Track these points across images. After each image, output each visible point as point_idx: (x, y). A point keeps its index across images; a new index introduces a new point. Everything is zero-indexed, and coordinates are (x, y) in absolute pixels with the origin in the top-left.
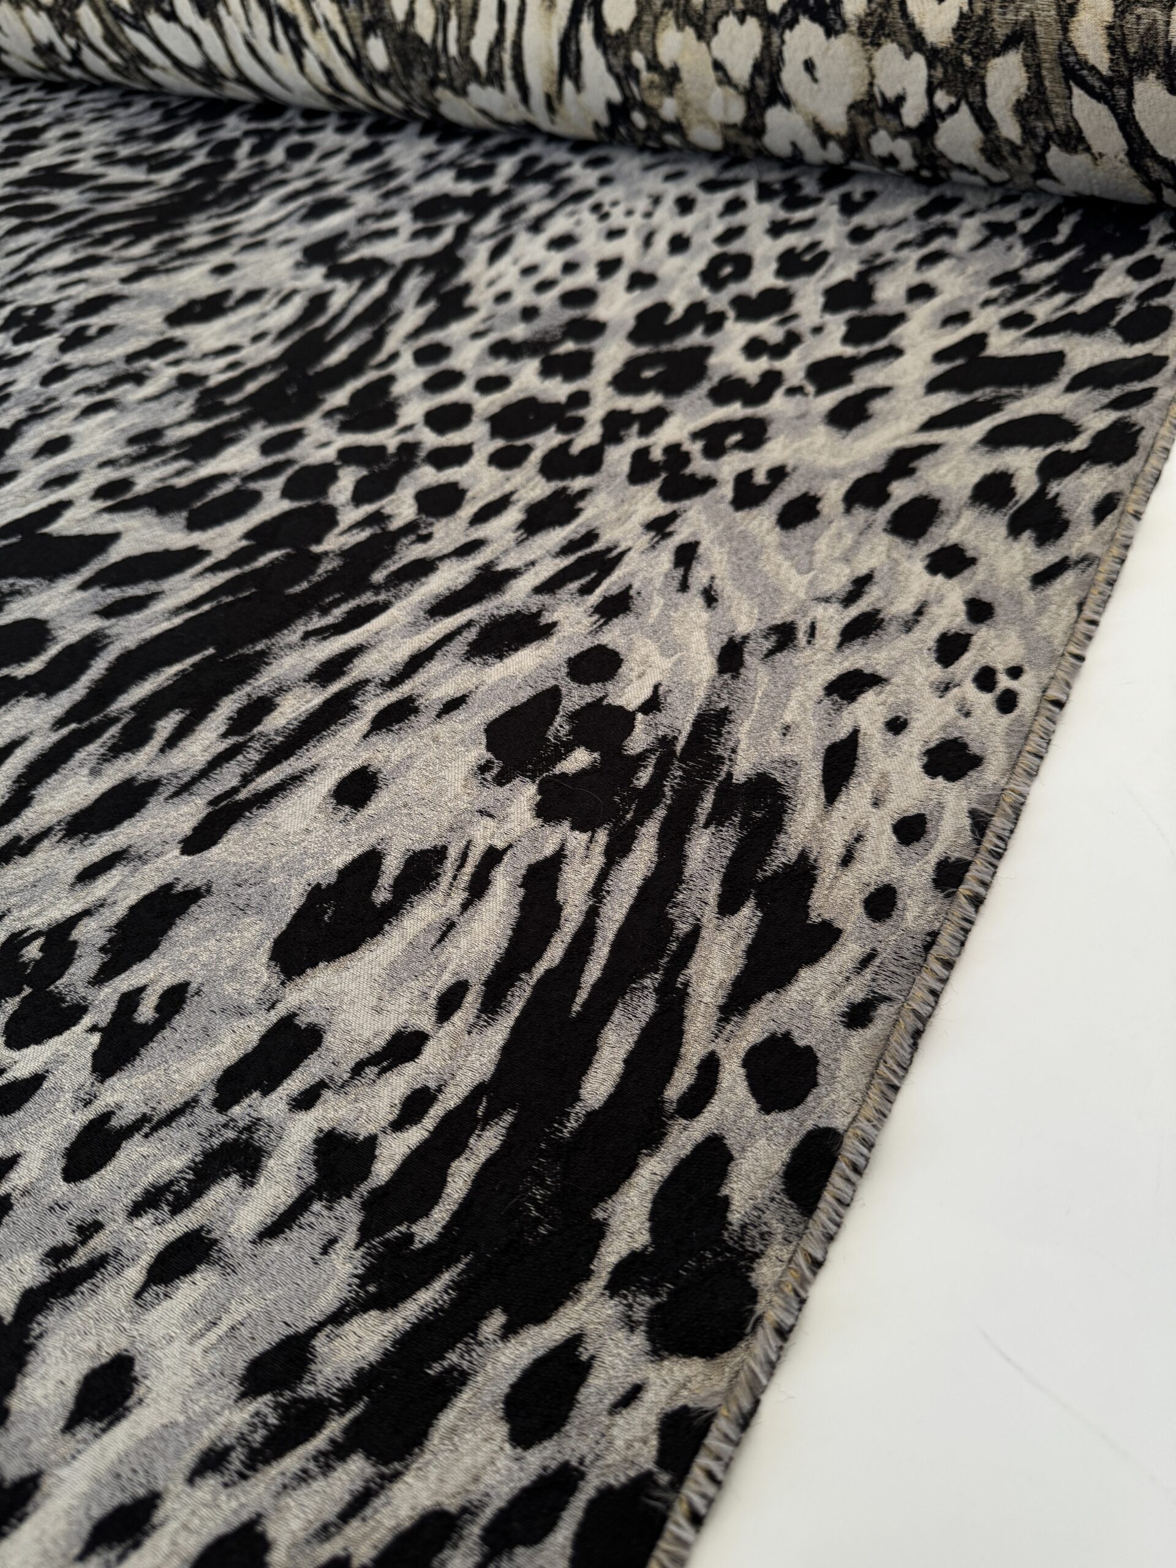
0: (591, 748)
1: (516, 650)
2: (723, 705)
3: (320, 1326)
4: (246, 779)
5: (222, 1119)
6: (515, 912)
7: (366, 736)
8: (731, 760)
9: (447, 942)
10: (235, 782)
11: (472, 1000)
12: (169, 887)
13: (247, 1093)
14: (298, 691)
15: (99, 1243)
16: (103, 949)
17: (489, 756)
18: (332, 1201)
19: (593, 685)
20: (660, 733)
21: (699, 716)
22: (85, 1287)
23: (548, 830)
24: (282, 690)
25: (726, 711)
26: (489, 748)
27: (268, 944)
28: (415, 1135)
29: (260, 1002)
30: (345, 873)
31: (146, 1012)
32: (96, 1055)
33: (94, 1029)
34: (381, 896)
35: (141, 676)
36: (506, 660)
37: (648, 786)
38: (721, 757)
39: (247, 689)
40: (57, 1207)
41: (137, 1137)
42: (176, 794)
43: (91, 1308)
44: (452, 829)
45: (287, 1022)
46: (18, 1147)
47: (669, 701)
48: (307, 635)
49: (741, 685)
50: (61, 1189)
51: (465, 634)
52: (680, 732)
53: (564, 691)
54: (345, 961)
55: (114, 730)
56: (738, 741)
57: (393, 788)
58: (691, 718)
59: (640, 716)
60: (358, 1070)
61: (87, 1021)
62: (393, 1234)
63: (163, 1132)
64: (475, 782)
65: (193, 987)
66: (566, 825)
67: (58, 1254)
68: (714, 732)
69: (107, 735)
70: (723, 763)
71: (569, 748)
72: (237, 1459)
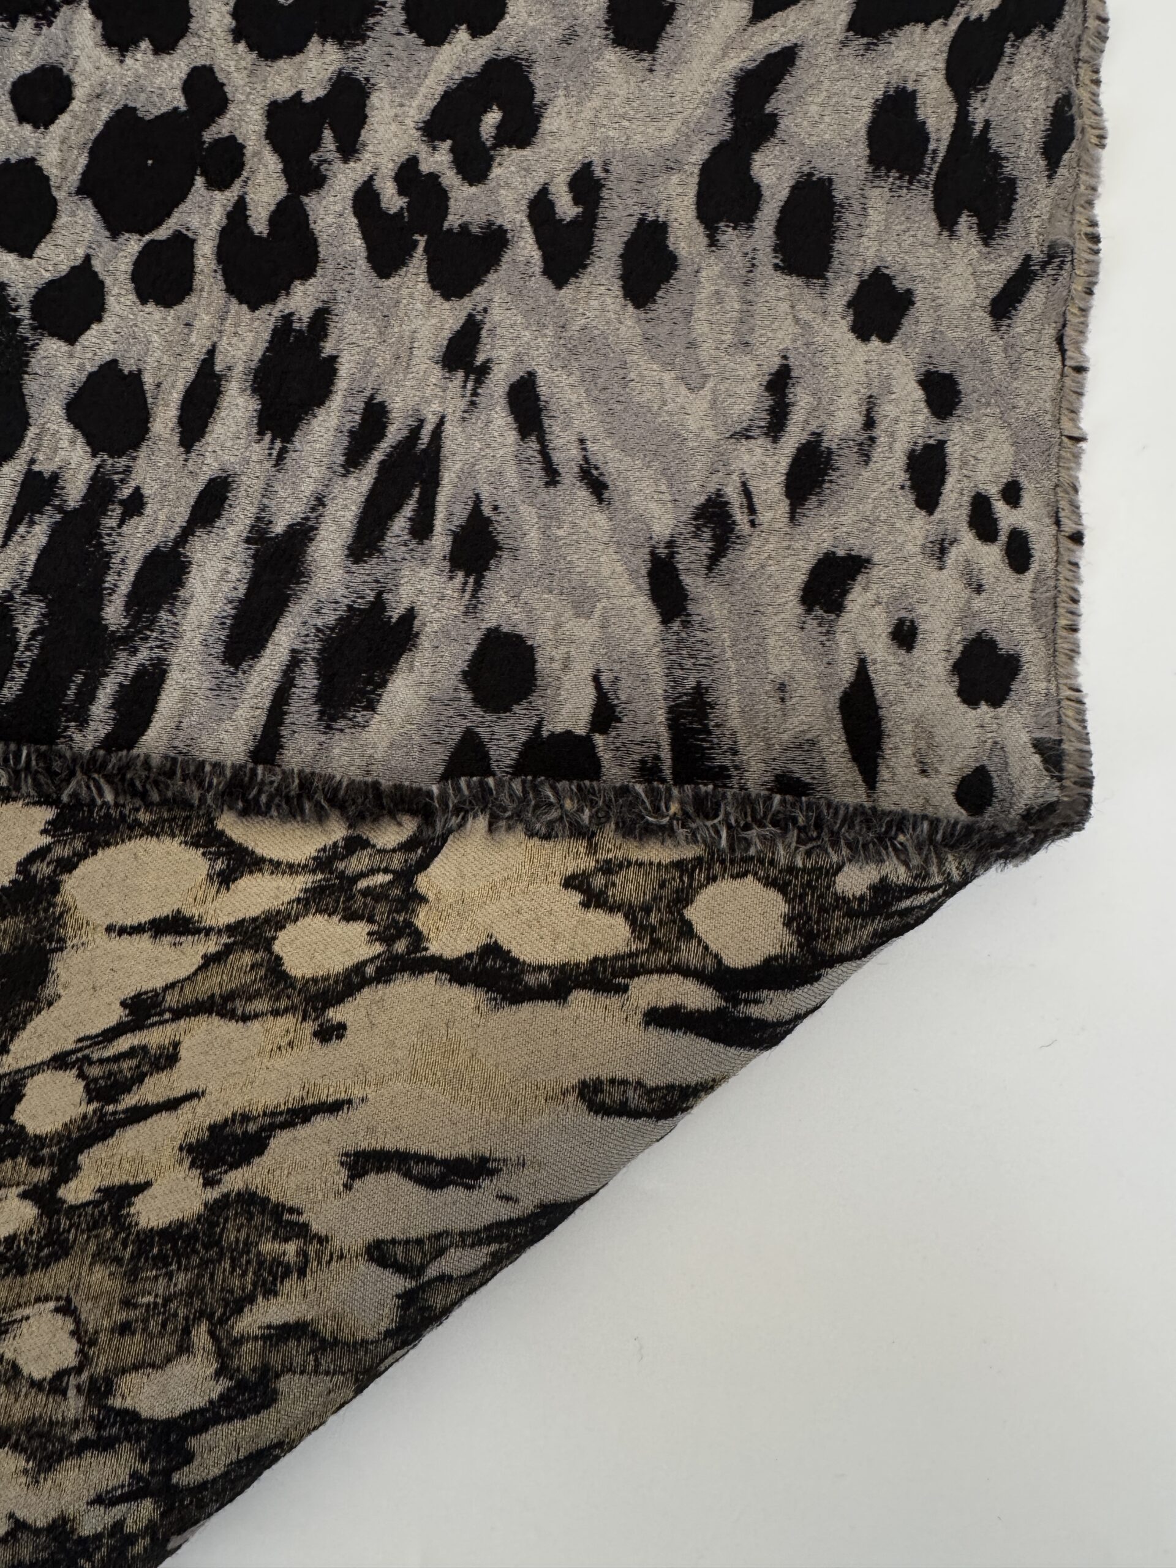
1: (384, 683)
2: (691, 683)
8: (736, 768)
19: (516, 708)
20: (637, 757)
21: (671, 710)
25: (700, 691)
36: (382, 708)
38: (724, 768)
47: (623, 698)
49: (701, 635)
51: (300, 682)
52: (659, 747)
56: (734, 734)
58: (661, 716)
59: (599, 739)
68: (700, 732)
70: (730, 777)
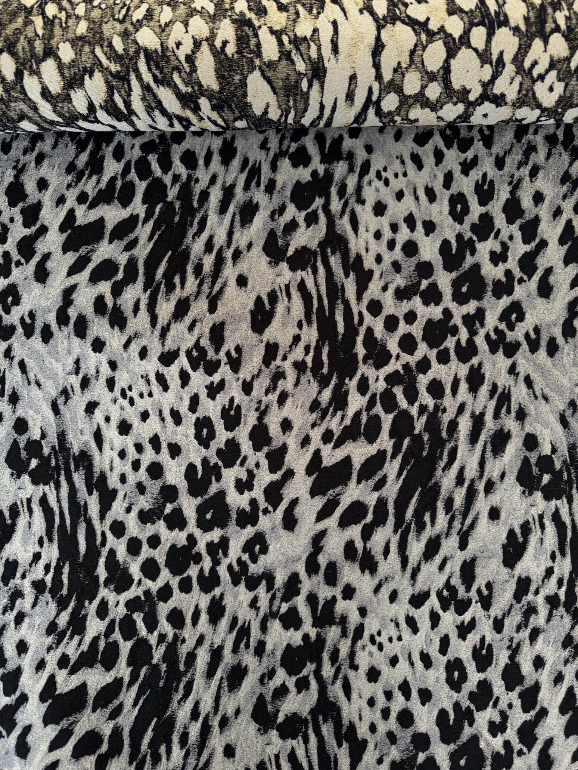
0: (548, 473)
3: (570, 631)
4: (462, 524)
5: (521, 605)
6: (555, 529)
7: (486, 497)
9: (543, 544)
10: (460, 526)
11: (558, 554)
12: (465, 561)
13: (523, 597)
14: (456, 491)
15: (515, 641)
16: (462, 584)
17: (523, 488)
18: (556, 608)
22: (520, 649)
23: (550, 503)
24: (451, 493)
26: (521, 485)
27: (501, 564)
28: (564, 588)
29: (510, 577)
30: (508, 538)
31: (485, 592)
32: (482, 607)
33: (477, 602)
34: (521, 540)
35: (407, 506)
37: (568, 478)
39: (441, 497)
40: (501, 640)
41: (506, 618)
42: (447, 536)
43: (524, 652)
44: (526, 514)
45: (520, 579)
46: (483, 634)
48: (444, 470)
50: (499, 636)
53: (529, 456)
54: (522, 559)
55: (413, 526)
57: (504, 509)
60: (543, 581)
61: (474, 601)
62: (573, 609)
63: (511, 614)
64: (523, 497)
65: (491, 581)
66: (554, 500)
67: (509, 647)
69: (412, 529)
71: (541, 476)
72: (571, 659)
